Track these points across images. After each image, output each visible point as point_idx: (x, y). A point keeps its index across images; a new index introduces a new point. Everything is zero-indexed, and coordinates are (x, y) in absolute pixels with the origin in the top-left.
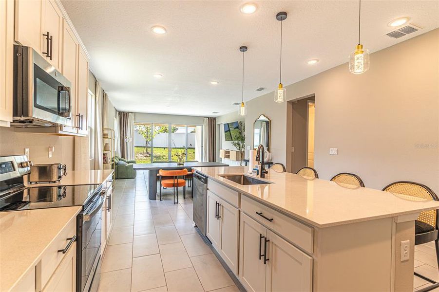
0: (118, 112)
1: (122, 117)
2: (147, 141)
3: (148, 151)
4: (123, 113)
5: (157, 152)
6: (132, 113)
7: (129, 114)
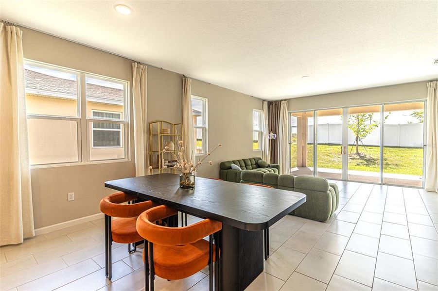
1: (274, 107)
2: (357, 138)
3: (359, 152)
4: (275, 102)
5: (375, 154)
6: (285, 100)
7: (282, 102)
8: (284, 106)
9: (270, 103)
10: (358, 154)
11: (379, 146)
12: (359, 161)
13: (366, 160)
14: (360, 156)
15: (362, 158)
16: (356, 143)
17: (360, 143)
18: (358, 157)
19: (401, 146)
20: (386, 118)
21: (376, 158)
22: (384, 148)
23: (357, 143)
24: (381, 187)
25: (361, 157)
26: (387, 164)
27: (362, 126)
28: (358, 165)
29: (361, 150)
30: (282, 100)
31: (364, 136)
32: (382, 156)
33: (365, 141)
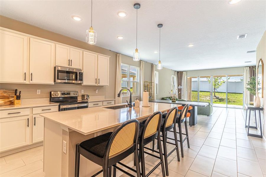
0: (176, 72)
1: (180, 74)
2: (215, 88)
3: (216, 95)
4: (180, 72)
5: (224, 96)
6: (185, 71)
7: (184, 72)
8: (184, 73)
9: (178, 72)
10: (215, 96)
11: (225, 93)
12: (216, 100)
13: (219, 99)
15: (217, 98)
16: (214, 91)
17: (216, 91)
18: (215, 98)
19: (236, 92)
20: (229, 79)
21: (224, 98)
22: (228, 94)
24: (227, 109)
26: (229, 101)
27: (217, 82)
28: (215, 101)
29: (217, 94)
30: (184, 71)
31: (218, 88)
32: (227, 98)
33: (218, 90)
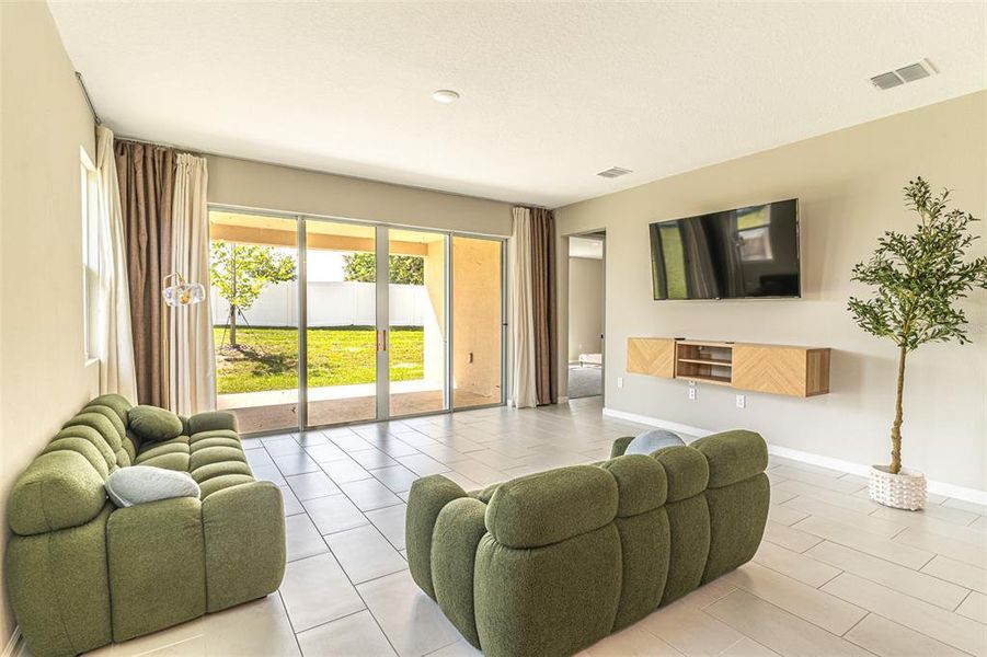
2: (233, 308)
10: (237, 347)
11: (295, 328)
12: (250, 364)
13: (264, 361)
14: (242, 352)
15: (252, 356)
16: (229, 322)
17: (239, 321)
18: (242, 356)
22: (309, 332)
23: (234, 321)
25: (246, 354)
